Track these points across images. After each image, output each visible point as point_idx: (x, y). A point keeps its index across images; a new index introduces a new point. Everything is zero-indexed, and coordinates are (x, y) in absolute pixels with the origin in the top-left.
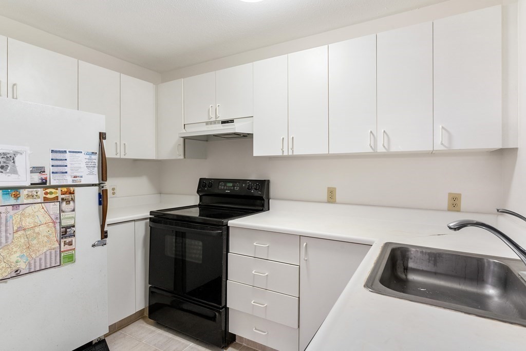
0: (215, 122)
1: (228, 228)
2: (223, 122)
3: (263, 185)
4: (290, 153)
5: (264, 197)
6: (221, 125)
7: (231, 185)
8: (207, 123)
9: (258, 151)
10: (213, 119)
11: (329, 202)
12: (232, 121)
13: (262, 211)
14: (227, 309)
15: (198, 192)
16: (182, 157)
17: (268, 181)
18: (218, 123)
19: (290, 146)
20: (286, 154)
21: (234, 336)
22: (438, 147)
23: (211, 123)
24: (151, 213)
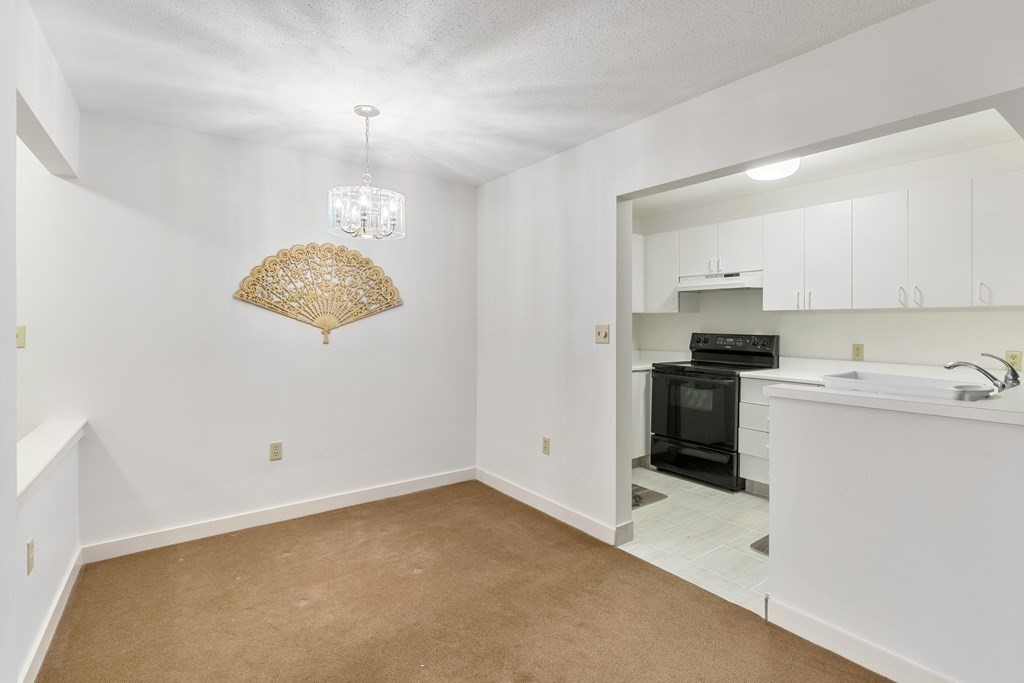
0: (716, 276)
1: (740, 378)
2: (726, 276)
3: (772, 340)
4: (807, 308)
5: (773, 353)
6: (723, 278)
7: (732, 340)
8: (707, 276)
9: (767, 305)
10: (715, 272)
11: (854, 360)
12: (738, 275)
13: (771, 367)
14: (738, 454)
15: (691, 348)
16: (677, 311)
17: (778, 337)
18: (721, 276)
19: (807, 301)
20: (801, 308)
21: (744, 480)
22: (978, 303)
23: (712, 276)
24: (654, 365)
